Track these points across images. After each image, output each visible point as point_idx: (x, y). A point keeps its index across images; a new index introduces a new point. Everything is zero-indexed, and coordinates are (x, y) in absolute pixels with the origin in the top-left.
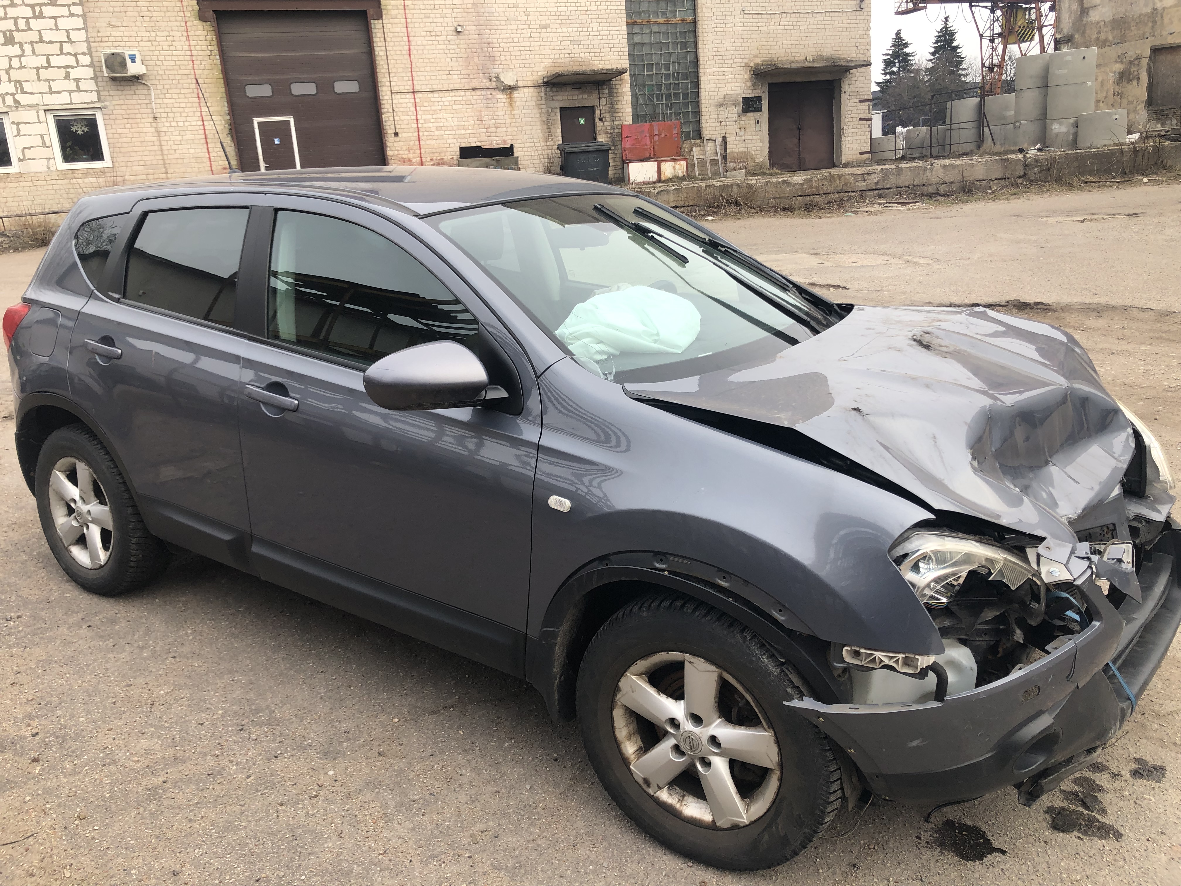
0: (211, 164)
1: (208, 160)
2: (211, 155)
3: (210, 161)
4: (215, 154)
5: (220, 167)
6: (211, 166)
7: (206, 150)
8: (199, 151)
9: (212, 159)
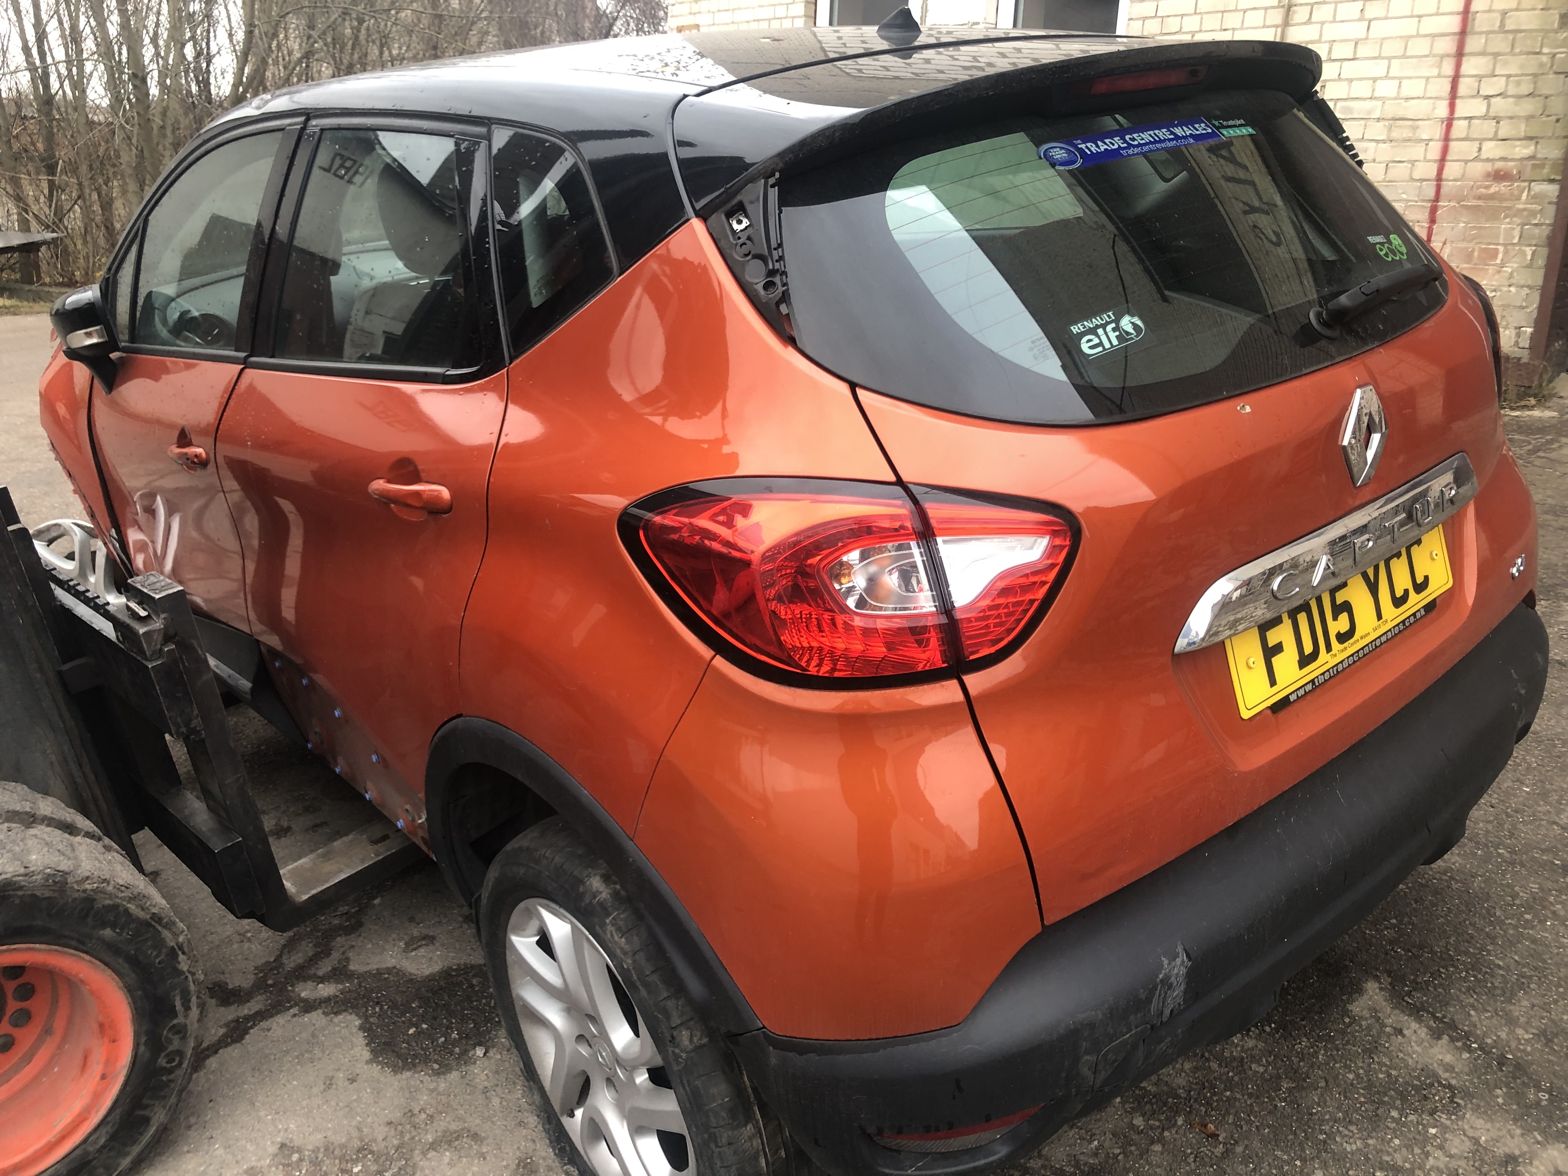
0: (1445, 151)
1: (1438, 132)
2: (1463, 108)
3: (1447, 138)
4: (1477, 107)
5: (1478, 169)
6: (1442, 160)
7: (1448, 87)
8: (1413, 88)
9: (1459, 128)
